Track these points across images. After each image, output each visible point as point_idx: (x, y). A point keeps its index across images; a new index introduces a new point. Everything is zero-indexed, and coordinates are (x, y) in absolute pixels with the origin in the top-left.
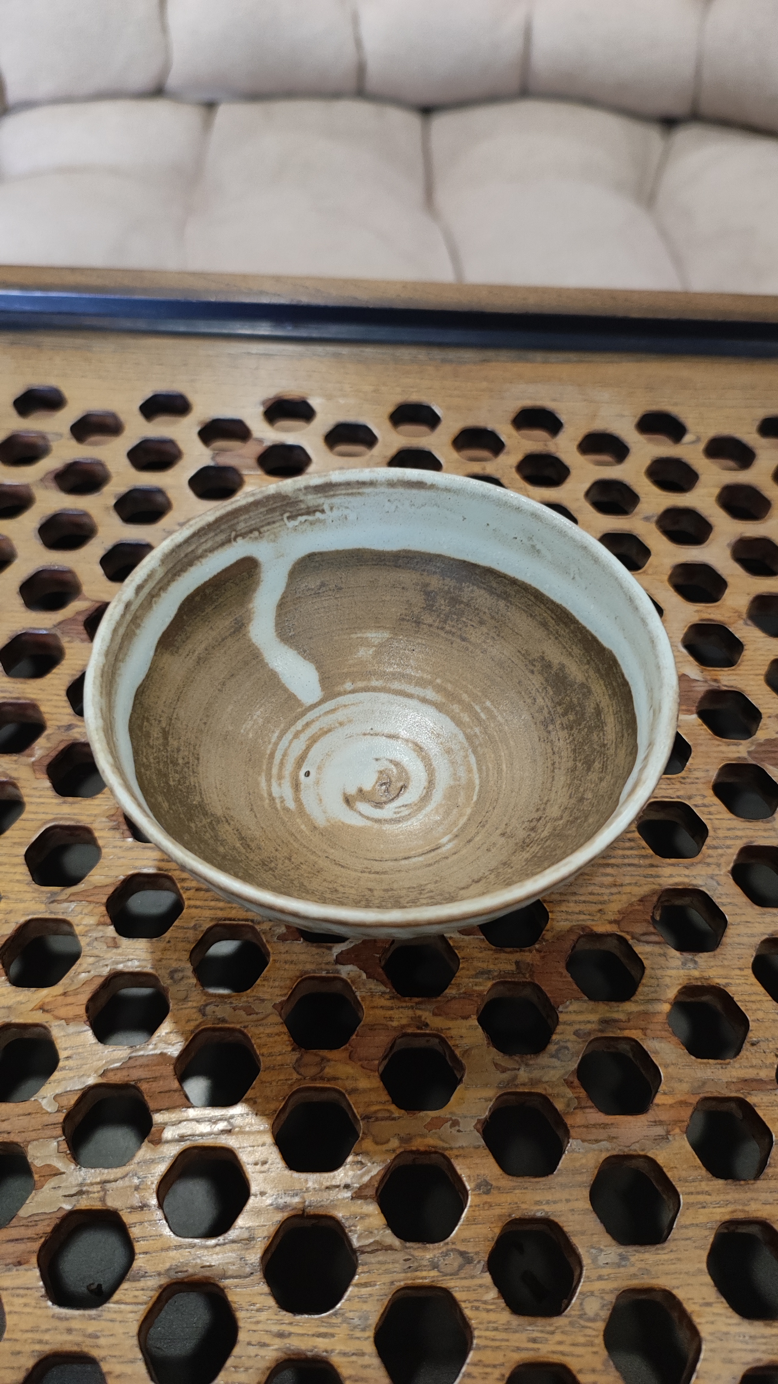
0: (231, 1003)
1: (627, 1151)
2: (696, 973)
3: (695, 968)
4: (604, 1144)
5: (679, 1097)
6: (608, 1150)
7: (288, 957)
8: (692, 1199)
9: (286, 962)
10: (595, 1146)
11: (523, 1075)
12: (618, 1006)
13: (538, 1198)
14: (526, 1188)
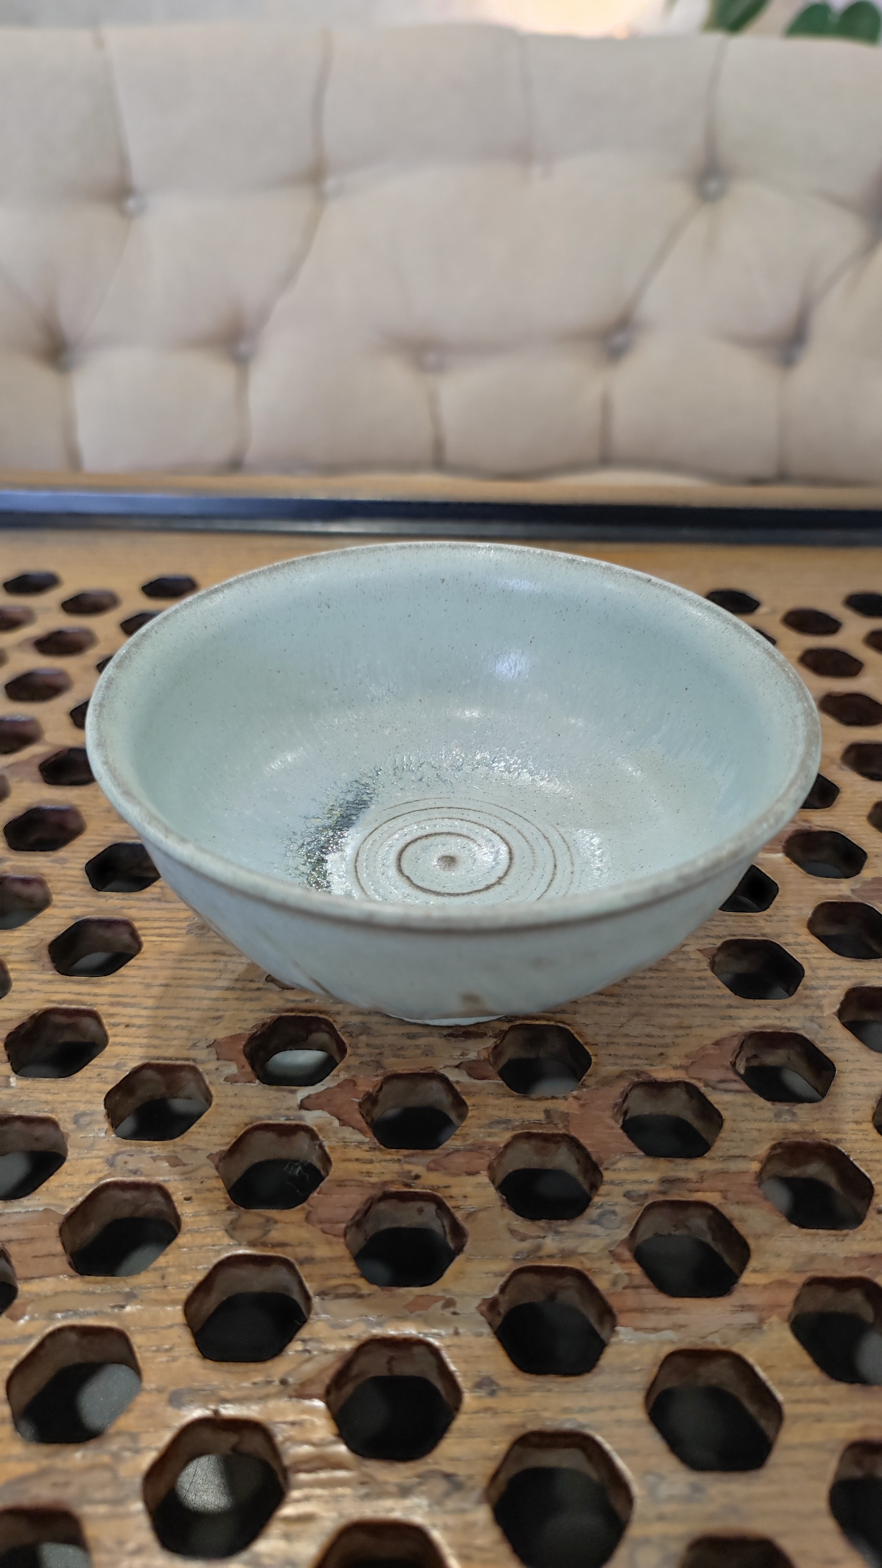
0: (151, 1152)
1: (701, 1344)
2: (795, 1127)
3: (792, 1121)
4: (669, 1335)
5: (776, 1276)
6: (672, 1342)
7: (236, 1101)
8: (800, 1409)
9: (232, 1107)
10: (653, 1337)
11: (551, 1244)
12: (686, 1164)
13: (567, 1404)
14: (549, 1391)
